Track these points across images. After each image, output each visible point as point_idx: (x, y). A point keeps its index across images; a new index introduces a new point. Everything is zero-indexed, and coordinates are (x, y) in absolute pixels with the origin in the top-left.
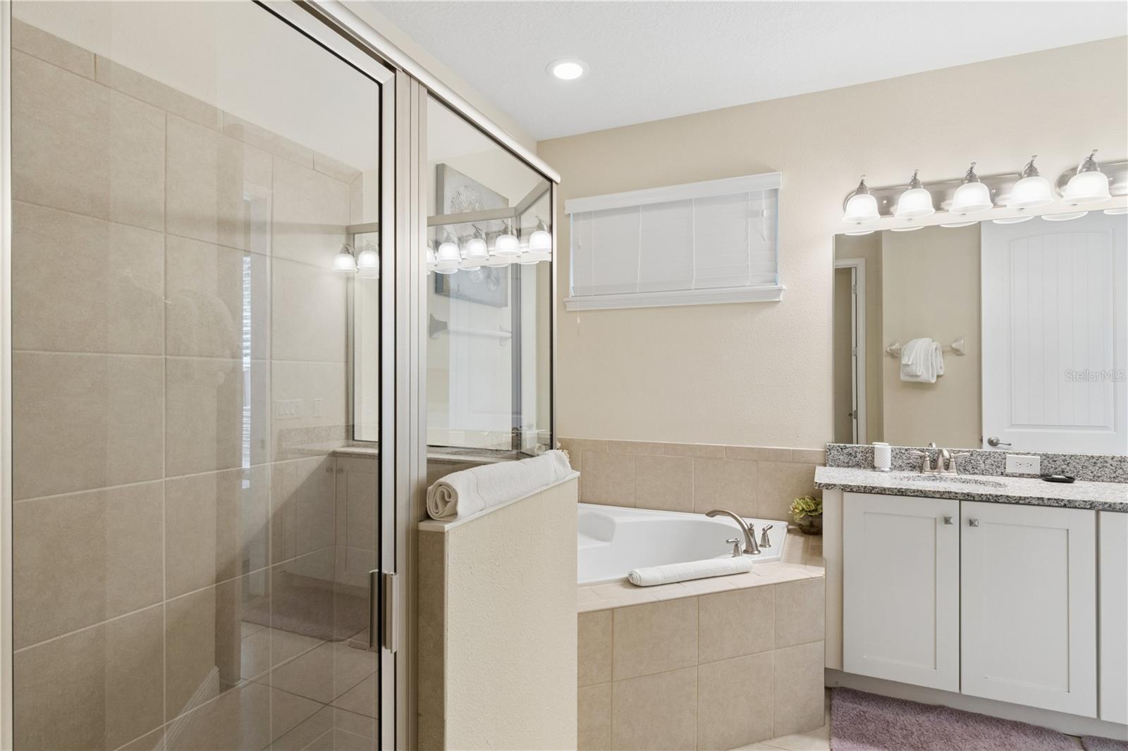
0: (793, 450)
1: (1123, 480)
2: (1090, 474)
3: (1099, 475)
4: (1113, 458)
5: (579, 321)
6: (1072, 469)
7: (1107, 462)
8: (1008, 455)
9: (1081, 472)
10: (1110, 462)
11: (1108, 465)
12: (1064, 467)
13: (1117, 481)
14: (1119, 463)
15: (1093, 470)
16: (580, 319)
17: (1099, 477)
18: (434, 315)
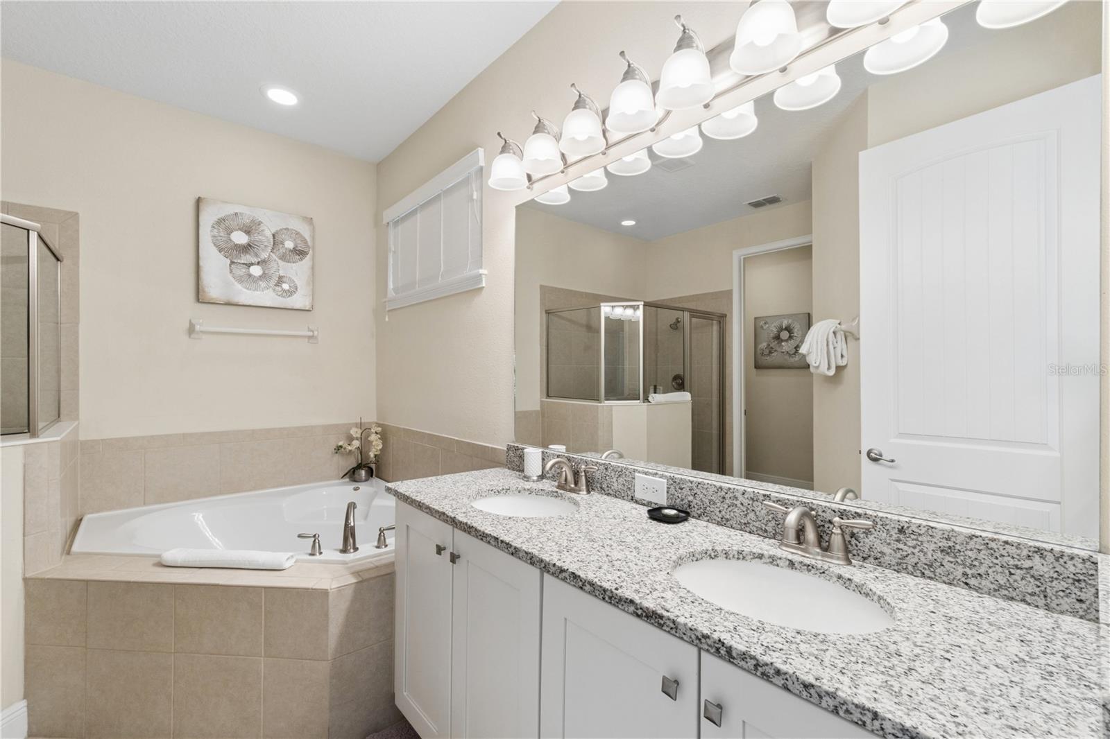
0: (492, 448)
1: (755, 529)
2: (718, 513)
3: (728, 517)
4: (743, 494)
5: (387, 319)
6: (699, 503)
7: (736, 498)
8: (637, 474)
9: (708, 508)
10: (741, 498)
11: (738, 503)
12: (691, 498)
13: (748, 529)
14: (751, 502)
15: (721, 508)
16: (389, 318)
17: (727, 520)
18: (192, 321)
